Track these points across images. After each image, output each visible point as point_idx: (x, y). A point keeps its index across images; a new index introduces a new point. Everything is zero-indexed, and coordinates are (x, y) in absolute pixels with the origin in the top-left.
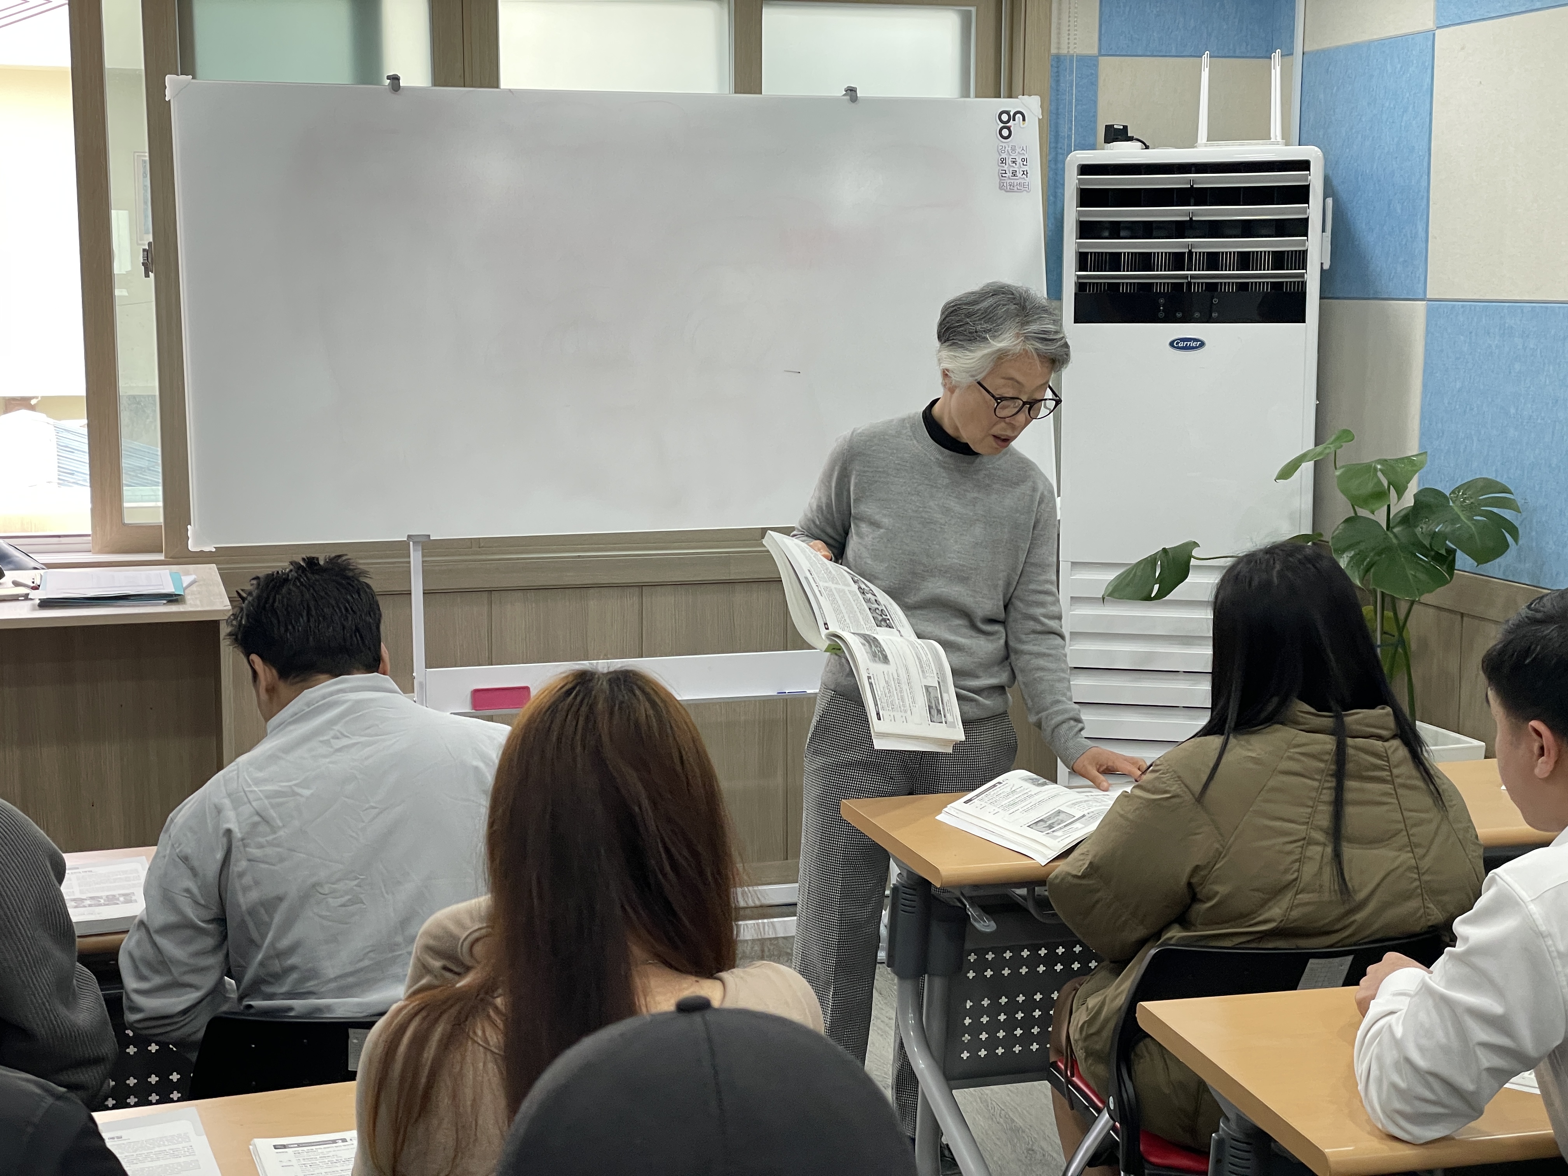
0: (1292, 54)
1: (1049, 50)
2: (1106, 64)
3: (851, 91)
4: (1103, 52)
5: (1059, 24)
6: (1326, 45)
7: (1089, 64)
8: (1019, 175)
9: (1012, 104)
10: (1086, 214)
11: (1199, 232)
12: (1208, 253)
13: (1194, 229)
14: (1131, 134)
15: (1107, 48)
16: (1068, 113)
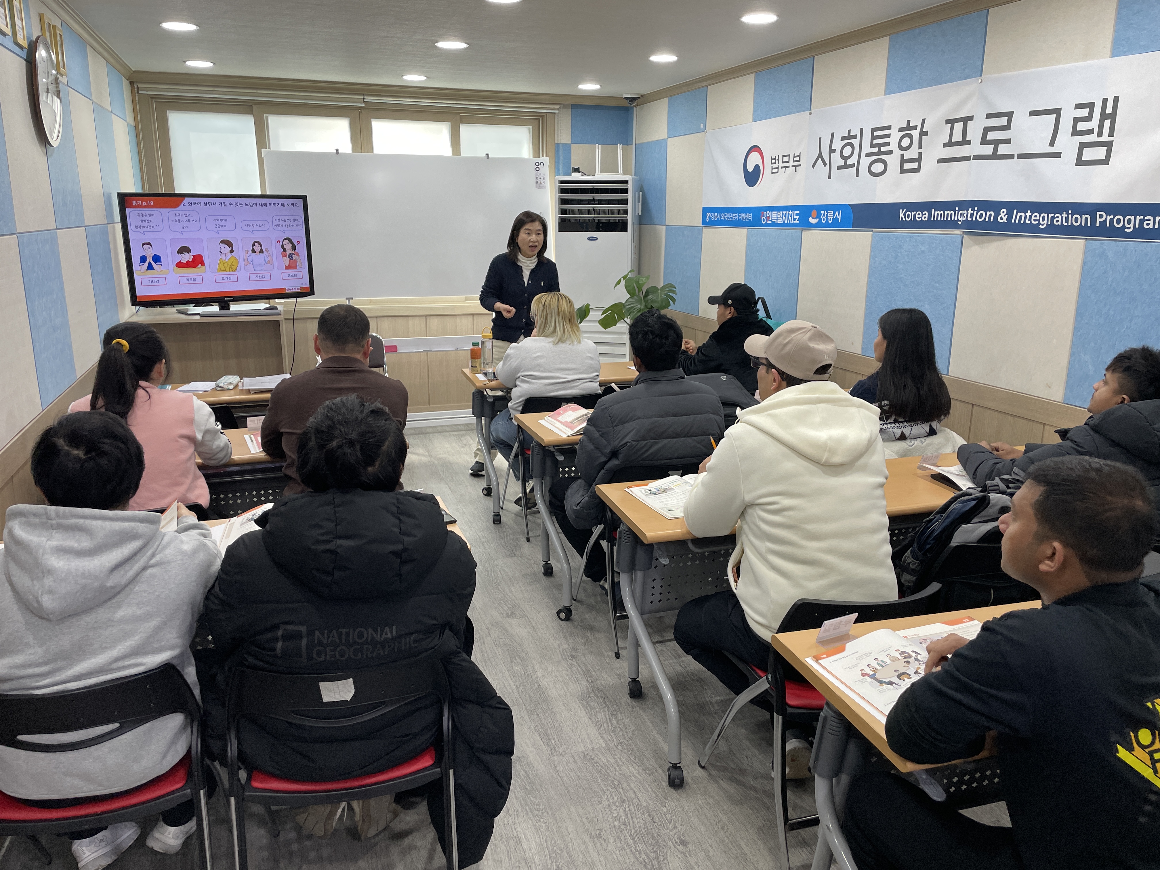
0: (632, 144)
1: (555, 141)
2: (574, 147)
3: (487, 155)
4: (572, 143)
5: (558, 133)
6: (641, 142)
7: (567, 148)
8: (542, 183)
9: (539, 160)
10: (561, 196)
11: (596, 203)
12: (599, 210)
13: (594, 201)
14: (580, 170)
15: (574, 141)
16: (561, 162)
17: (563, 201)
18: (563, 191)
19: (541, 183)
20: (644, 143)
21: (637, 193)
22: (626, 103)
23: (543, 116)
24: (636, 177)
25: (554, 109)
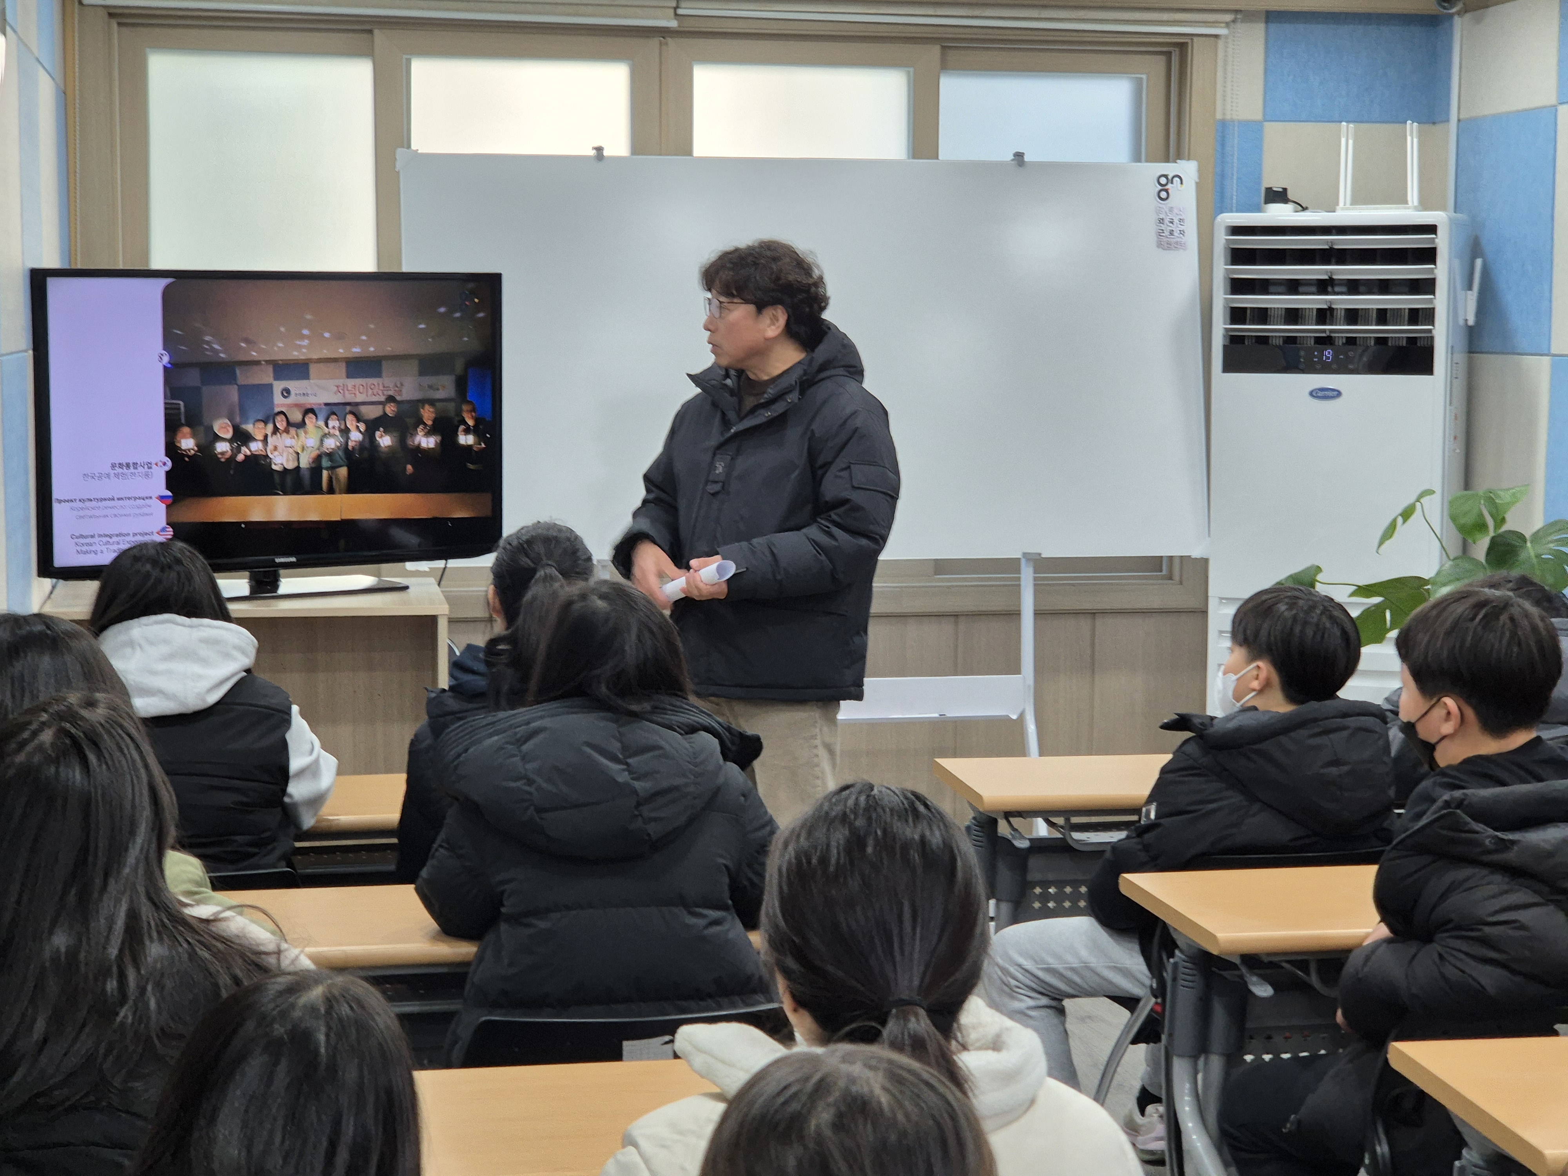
0: (1448, 121)
1: (1214, 116)
2: (1271, 128)
3: (1019, 156)
4: (1267, 118)
5: (1224, 91)
6: (1476, 113)
7: (1253, 130)
8: (1176, 234)
9: (1170, 169)
10: (1234, 271)
11: (1337, 289)
12: (1348, 310)
13: (1333, 287)
14: (1290, 195)
15: (1271, 114)
16: (1233, 174)
17: (1238, 286)
18: (1239, 256)
19: (1171, 233)
20: (1485, 117)
21: (1463, 261)
22: (1432, 6)
23: (1182, 45)
24: (1459, 215)
25: (1216, 25)
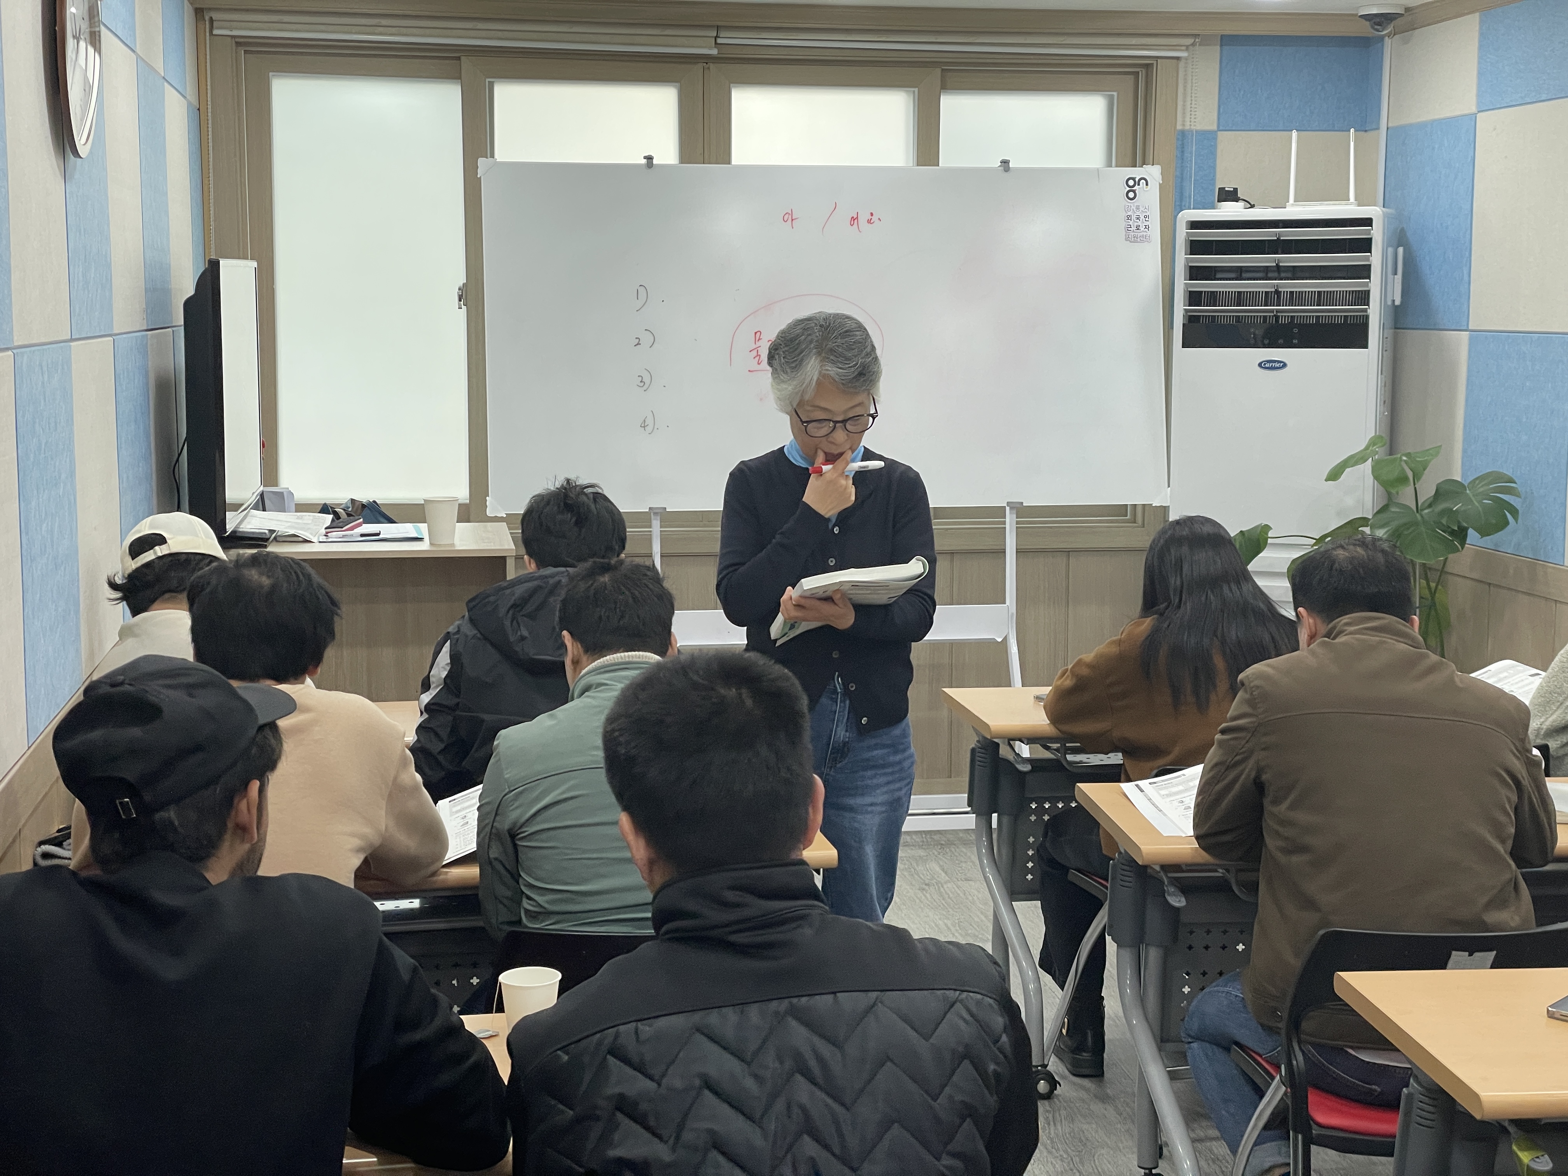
0: (1378, 128)
1: (1175, 127)
2: (1224, 138)
3: (1005, 162)
4: (1221, 128)
5: (1184, 105)
6: (1403, 122)
7: (1208, 139)
8: (1142, 229)
9: (1137, 172)
10: (1192, 260)
11: (1283, 275)
12: (1292, 293)
13: (1280, 272)
14: (1240, 195)
15: (1224, 125)
16: (1191, 177)
17: (1195, 273)
18: (1196, 247)
19: (1138, 228)
20: (1411, 125)
21: (1390, 250)
22: (1366, 29)
23: (1148, 66)
24: (1389, 211)
25: (1178, 48)
